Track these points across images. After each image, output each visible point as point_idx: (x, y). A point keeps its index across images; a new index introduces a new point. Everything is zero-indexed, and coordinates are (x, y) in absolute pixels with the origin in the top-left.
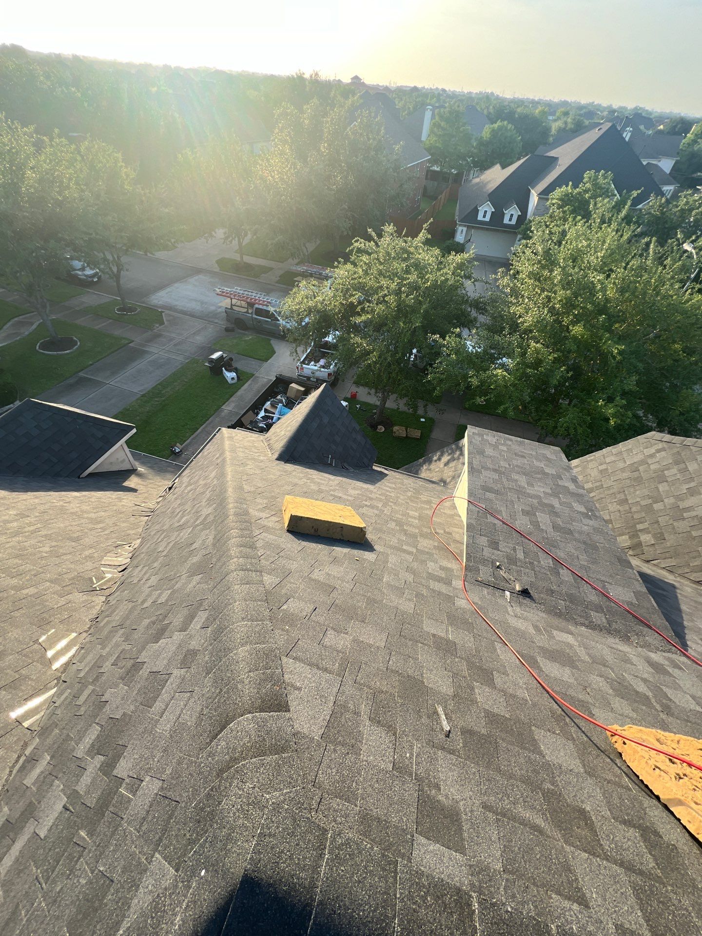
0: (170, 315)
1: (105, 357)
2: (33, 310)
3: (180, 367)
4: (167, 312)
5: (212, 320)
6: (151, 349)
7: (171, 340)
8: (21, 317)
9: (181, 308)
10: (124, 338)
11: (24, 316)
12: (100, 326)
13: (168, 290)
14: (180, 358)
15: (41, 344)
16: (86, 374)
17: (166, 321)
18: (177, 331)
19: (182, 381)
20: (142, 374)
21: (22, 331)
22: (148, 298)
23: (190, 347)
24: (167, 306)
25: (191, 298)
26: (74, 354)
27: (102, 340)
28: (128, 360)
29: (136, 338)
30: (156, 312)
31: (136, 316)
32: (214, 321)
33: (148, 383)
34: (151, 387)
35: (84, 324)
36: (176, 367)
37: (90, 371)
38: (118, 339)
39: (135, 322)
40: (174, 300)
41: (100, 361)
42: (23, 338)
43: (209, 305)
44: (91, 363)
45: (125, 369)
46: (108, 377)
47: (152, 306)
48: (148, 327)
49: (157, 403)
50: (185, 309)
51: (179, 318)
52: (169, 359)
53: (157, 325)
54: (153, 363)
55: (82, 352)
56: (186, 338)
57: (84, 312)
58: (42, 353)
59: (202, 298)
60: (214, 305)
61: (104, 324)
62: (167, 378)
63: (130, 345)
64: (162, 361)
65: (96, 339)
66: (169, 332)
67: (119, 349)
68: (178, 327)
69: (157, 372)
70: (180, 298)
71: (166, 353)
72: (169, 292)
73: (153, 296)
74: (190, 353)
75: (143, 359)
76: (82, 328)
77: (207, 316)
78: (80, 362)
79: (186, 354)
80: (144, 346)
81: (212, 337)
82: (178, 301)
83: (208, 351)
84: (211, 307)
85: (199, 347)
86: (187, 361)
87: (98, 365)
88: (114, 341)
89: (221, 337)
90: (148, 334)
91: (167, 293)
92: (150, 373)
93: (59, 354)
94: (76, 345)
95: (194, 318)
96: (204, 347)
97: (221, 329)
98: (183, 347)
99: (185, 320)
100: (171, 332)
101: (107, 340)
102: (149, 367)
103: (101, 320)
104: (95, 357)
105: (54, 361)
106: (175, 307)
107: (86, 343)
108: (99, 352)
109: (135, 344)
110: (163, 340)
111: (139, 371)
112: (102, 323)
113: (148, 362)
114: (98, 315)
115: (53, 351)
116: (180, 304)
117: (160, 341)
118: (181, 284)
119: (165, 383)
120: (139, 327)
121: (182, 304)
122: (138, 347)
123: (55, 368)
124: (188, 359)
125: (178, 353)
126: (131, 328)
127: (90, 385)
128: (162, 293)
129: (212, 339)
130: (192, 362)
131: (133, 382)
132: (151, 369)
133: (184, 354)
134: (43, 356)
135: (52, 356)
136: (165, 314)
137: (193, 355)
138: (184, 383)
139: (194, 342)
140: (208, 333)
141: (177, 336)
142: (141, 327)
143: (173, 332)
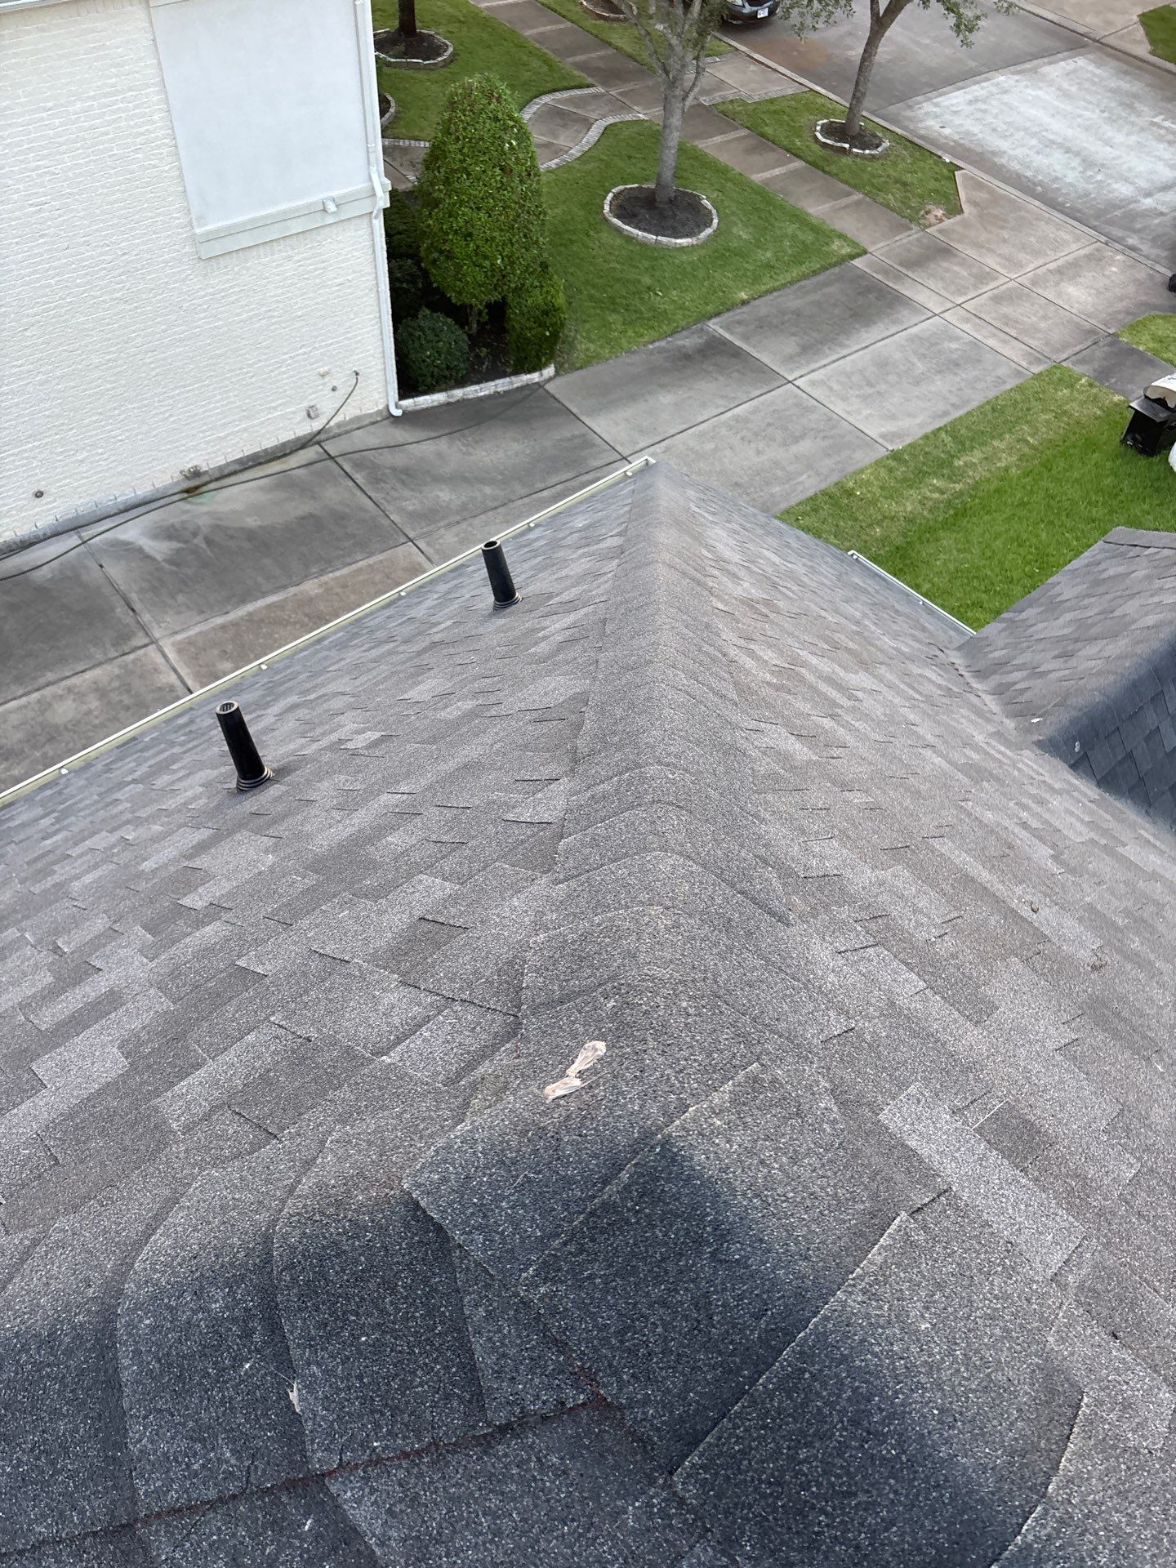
0: (980, 186)
1: (784, 286)
2: (590, 80)
3: (1012, 383)
4: (971, 170)
5: (1117, 232)
6: (921, 296)
7: (983, 277)
8: (558, 95)
9: (1015, 166)
10: (842, 236)
11: (566, 94)
12: (767, 175)
13: (976, 90)
14: (1013, 352)
15: (616, 197)
16: (727, 329)
17: (969, 201)
18: (1005, 250)
19: (1018, 441)
20: (892, 378)
21: (562, 141)
22: (910, 107)
23: (1045, 318)
24: (969, 150)
25: (1051, 137)
26: (703, 252)
27: (777, 224)
28: (851, 316)
29: (874, 243)
30: (936, 163)
31: (876, 165)
32: (1123, 239)
33: (910, 415)
34: (921, 433)
35: (724, 158)
36: (1000, 381)
37: (739, 323)
38: (823, 234)
39: (873, 185)
40: (994, 130)
41: (769, 297)
42: (567, 168)
43: (1111, 177)
44: (743, 295)
45: (842, 346)
46: (789, 359)
47: (922, 137)
48: (910, 215)
49: (936, 495)
50: (1029, 174)
51: (1010, 201)
52: (976, 344)
53: (940, 213)
54: (928, 346)
55: (721, 254)
56: (1034, 283)
57: (725, 115)
58: (618, 230)
59: (1085, 145)
60: (1126, 180)
61: (777, 171)
62: (969, 414)
63: (857, 262)
64: (954, 346)
65: (760, 218)
66: (978, 246)
67: (824, 269)
68: (1005, 234)
69: (940, 385)
70: (1012, 130)
71: (967, 321)
72: (977, 100)
73: (925, 105)
74: (1047, 344)
75: (894, 322)
76: (722, 171)
77: (1099, 214)
78: (716, 285)
79: (1033, 343)
80: (899, 277)
81: (1121, 299)
82: (1005, 137)
83: (1111, 344)
84: (1116, 186)
85: (1078, 326)
86: (1036, 369)
87: (763, 307)
88: (809, 238)
89: (1156, 307)
90: (910, 238)
91: (970, 102)
92: (917, 383)
93: (660, 242)
94: (709, 224)
95: (1056, 214)
96: (1092, 332)
97: (1151, 277)
98: (1022, 312)
99: (1028, 211)
100: (982, 247)
101: (790, 231)
102: (915, 360)
103: (771, 156)
104: (756, 280)
105: (646, 264)
106: (996, 160)
107: (736, 225)
108: (769, 266)
109: (870, 265)
110: (956, 268)
111: (883, 364)
112: (774, 168)
113: (911, 339)
114: (763, 135)
115: (645, 230)
116: (1011, 152)
117: (947, 270)
118: (1017, 77)
119: (963, 431)
120: (881, 204)
121: (1019, 152)
122: (880, 277)
123: (649, 288)
124: (1038, 361)
125: (1007, 330)
126: (858, 203)
127: (738, 371)
128: (956, 99)
129: (1120, 306)
130: (1055, 378)
131: (865, 398)
132: (920, 367)
133: (1026, 339)
134: (618, 241)
135: (644, 245)
136: (964, 176)
137: (1058, 351)
138: (1026, 450)
139: (1061, 303)
140: (1107, 282)
141: (1004, 267)
142: (887, 206)
143: (990, 250)
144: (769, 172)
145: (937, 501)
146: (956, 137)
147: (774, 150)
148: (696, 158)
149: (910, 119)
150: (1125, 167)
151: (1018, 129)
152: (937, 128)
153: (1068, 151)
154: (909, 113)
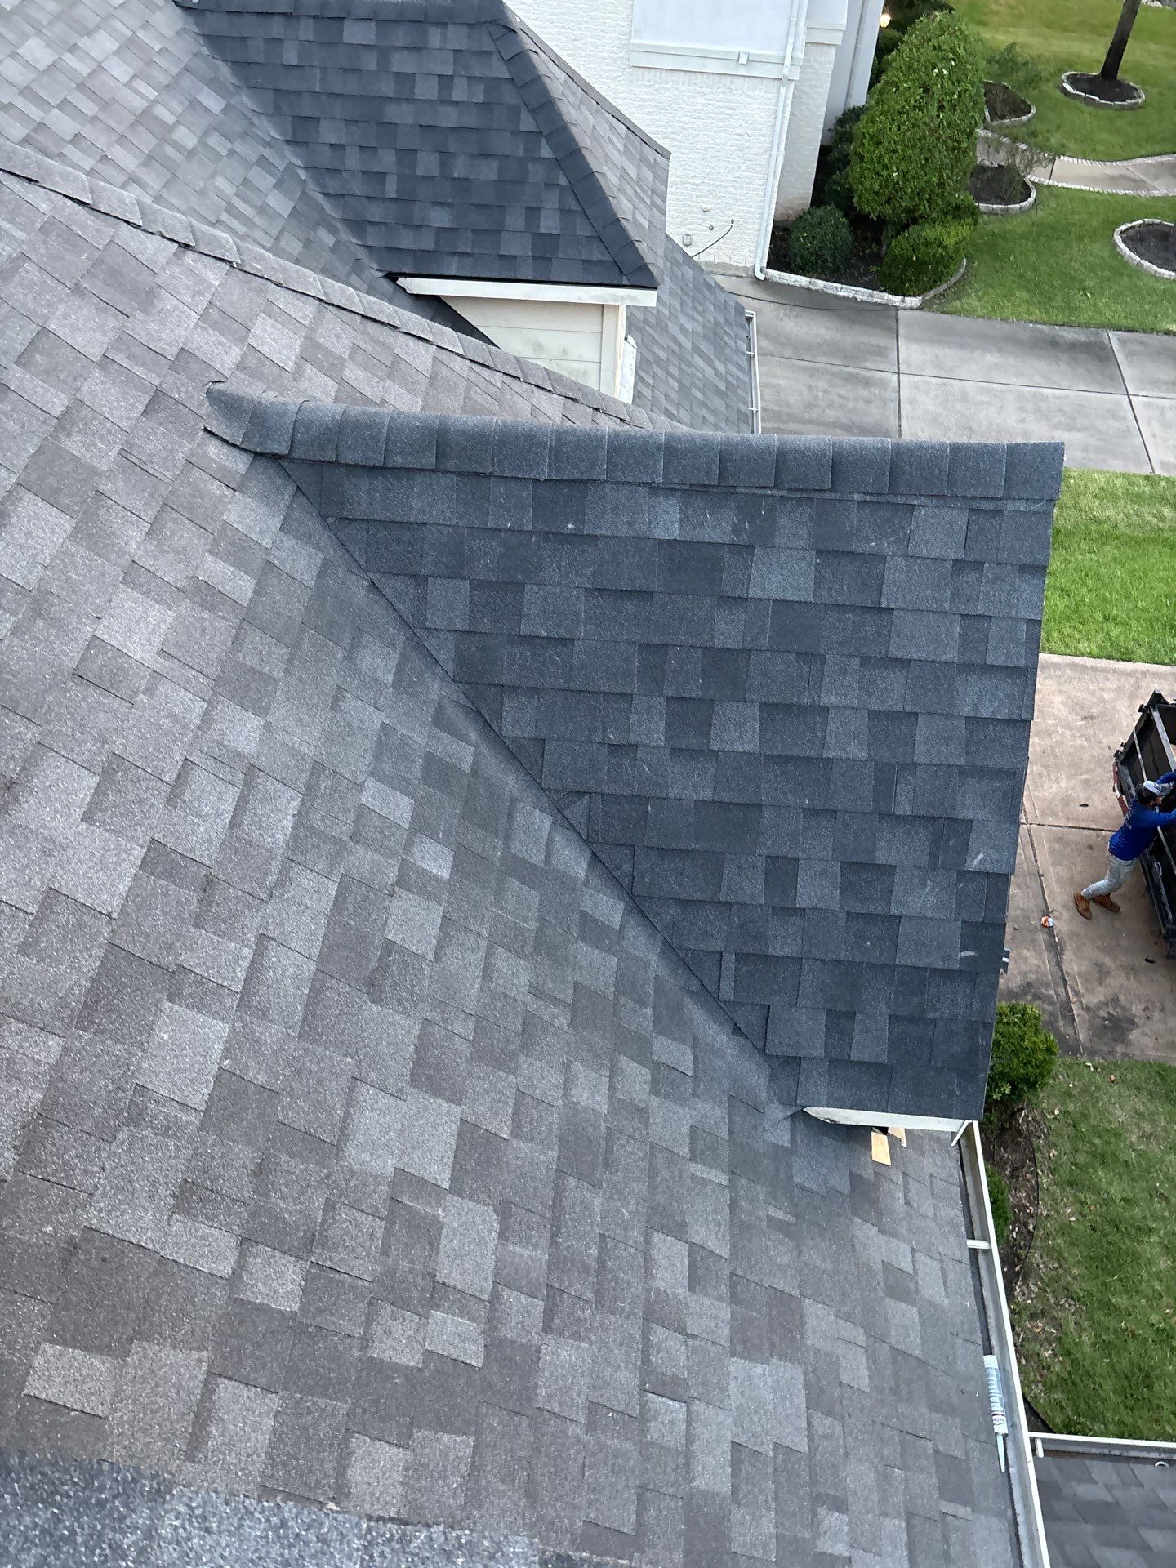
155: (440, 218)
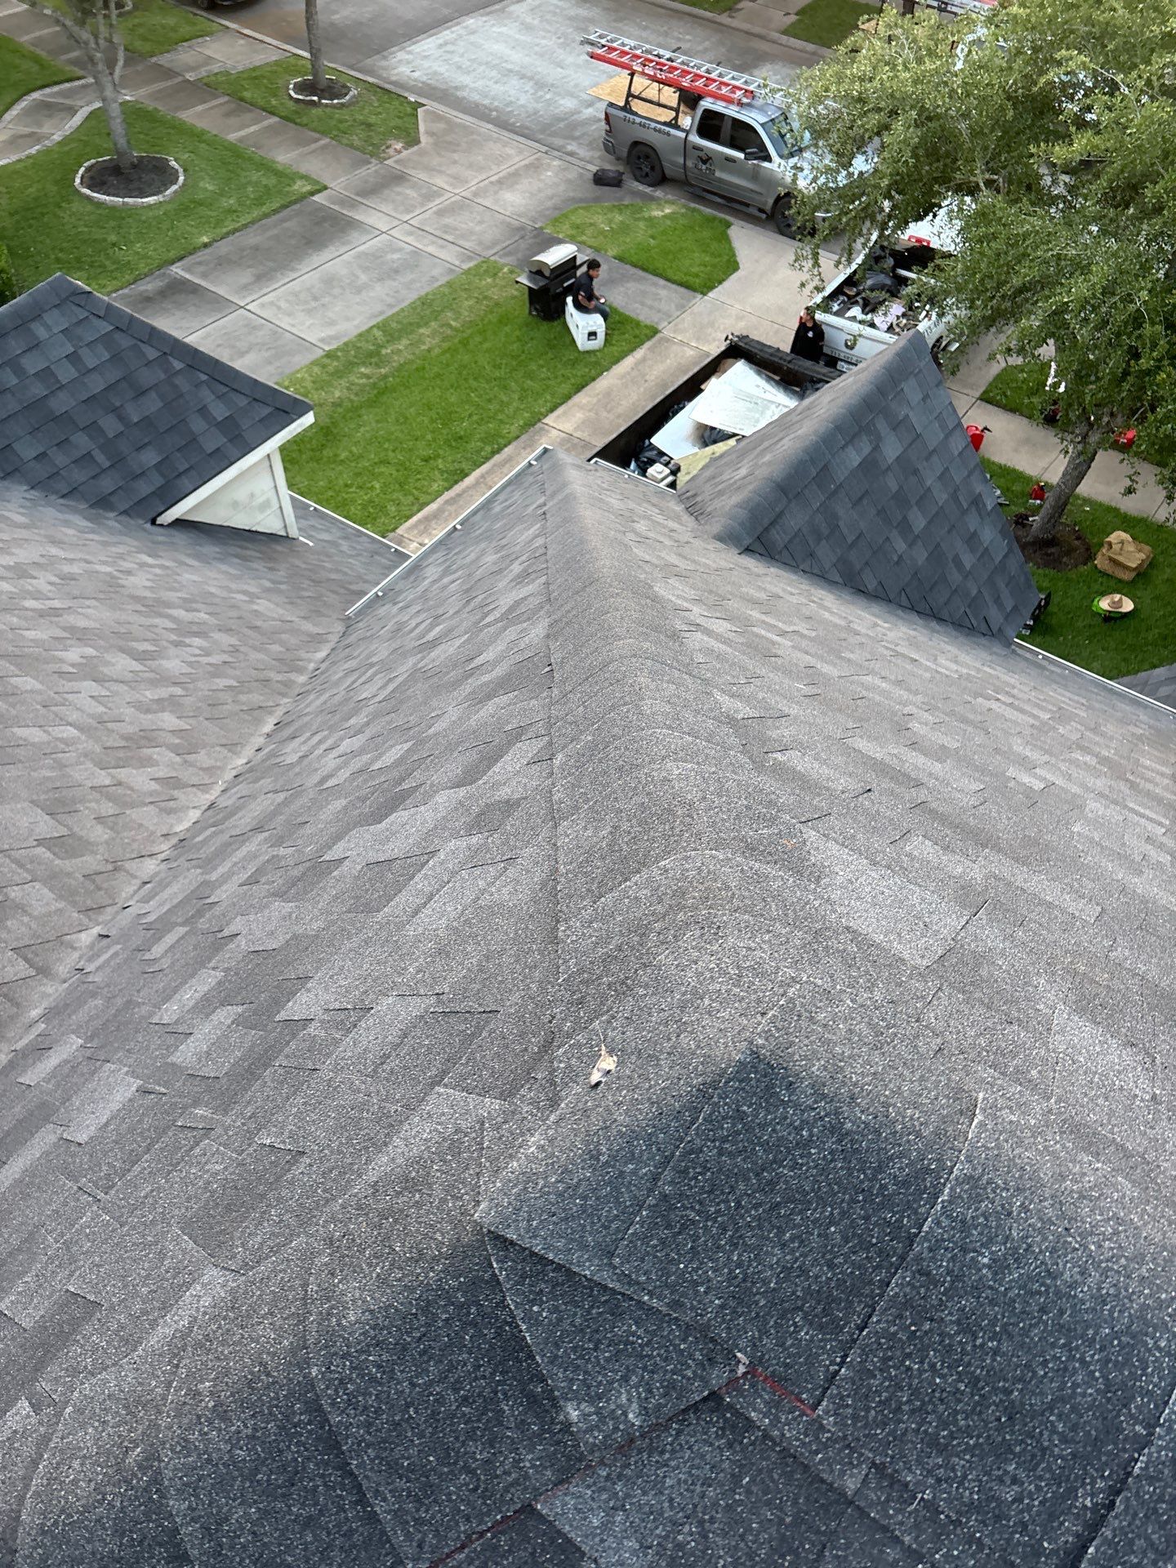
0: (437, 118)
1: (245, 226)
2: (81, 73)
3: (443, 280)
4: (431, 105)
5: (558, 142)
6: (372, 218)
7: (430, 195)
8: (48, 90)
9: (475, 97)
10: (305, 177)
11: (56, 89)
12: (242, 133)
13: (446, 35)
14: (449, 255)
15: (88, 170)
16: (188, 270)
17: (427, 132)
18: (453, 170)
19: (442, 326)
20: (336, 291)
21: (46, 129)
22: (385, 58)
23: (481, 222)
24: (435, 88)
25: (509, 66)
26: (169, 207)
27: (244, 174)
28: (306, 244)
29: (334, 179)
30: (401, 104)
31: (345, 111)
32: (563, 147)
33: (348, 319)
34: (356, 332)
35: (201, 124)
36: (434, 279)
37: (200, 263)
38: (285, 176)
39: (339, 130)
40: (459, 67)
41: (231, 238)
42: (47, 151)
43: (559, 94)
44: (205, 239)
45: (293, 270)
46: (245, 289)
47: (391, 83)
48: (373, 150)
49: (364, 381)
50: (486, 102)
51: (465, 127)
52: (417, 253)
53: (399, 146)
54: (373, 260)
55: (187, 207)
56: (476, 194)
57: (207, 88)
58: (88, 198)
59: (539, 69)
60: (572, 95)
61: (252, 129)
62: (402, 310)
63: (316, 198)
64: (396, 256)
65: (228, 171)
66: (429, 169)
67: (284, 207)
68: (456, 156)
69: (380, 290)
70: (475, 65)
71: (410, 234)
72: (446, 43)
73: (399, 54)
74: (480, 243)
75: (343, 244)
76: (197, 136)
77: (546, 128)
78: (179, 233)
79: (467, 245)
80: (353, 204)
81: (551, 198)
82: (468, 73)
83: (535, 237)
84: (562, 102)
85: (509, 225)
86: (465, 266)
87: (223, 247)
88: (272, 181)
89: (581, 200)
90: (370, 171)
91: (441, 46)
92: (359, 291)
93: (127, 204)
94: (175, 181)
95: (506, 134)
96: (522, 228)
97: (581, 175)
98: (462, 221)
99: (479, 135)
100: (433, 170)
101: (254, 178)
102: (359, 273)
103: (248, 116)
104: (219, 223)
105: (112, 223)
106: (459, 93)
107: (203, 179)
108: (231, 211)
109: (330, 198)
110: (408, 192)
111: (329, 281)
112: (249, 126)
113: (359, 256)
114: (242, 99)
115: (114, 195)
116: (472, 85)
117: (399, 194)
118: (484, 19)
119: (394, 325)
120: (347, 145)
121: (480, 84)
122: (336, 207)
123: (114, 245)
124: (470, 259)
125: (446, 237)
126: (324, 147)
127: (194, 305)
128: (427, 45)
129: (549, 204)
130: (482, 270)
131: (309, 312)
132: (363, 278)
133: (461, 242)
134: (89, 208)
135: (113, 208)
136: (427, 112)
137: (489, 248)
138: (449, 332)
139: (497, 208)
140: (541, 185)
141: (451, 185)
142: (351, 146)
143: (440, 172)
144: (243, 131)
145: (364, 385)
146: (424, 79)
147: (250, 111)
148: (174, 127)
149: (385, 69)
150: (572, 84)
151: (480, 64)
152: (408, 72)
153: (523, 77)
154: (384, 63)
155: (150, 457)
